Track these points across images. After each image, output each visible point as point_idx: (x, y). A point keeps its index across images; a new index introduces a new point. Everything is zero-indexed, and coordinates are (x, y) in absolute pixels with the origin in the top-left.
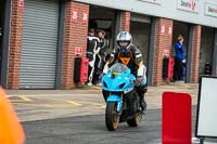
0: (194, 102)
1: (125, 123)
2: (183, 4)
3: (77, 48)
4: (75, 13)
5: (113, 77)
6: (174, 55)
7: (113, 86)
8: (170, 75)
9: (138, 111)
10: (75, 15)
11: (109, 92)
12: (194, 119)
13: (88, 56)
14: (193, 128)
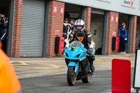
0: (133, 66)
1: (81, 81)
2: (125, 2)
3: (57, 31)
4: (55, 8)
5: (72, 49)
6: (120, 35)
7: (72, 56)
8: (117, 48)
9: (89, 73)
10: (55, 10)
11: (69, 60)
12: (132, 77)
13: (64, 36)
14: (132, 82)
